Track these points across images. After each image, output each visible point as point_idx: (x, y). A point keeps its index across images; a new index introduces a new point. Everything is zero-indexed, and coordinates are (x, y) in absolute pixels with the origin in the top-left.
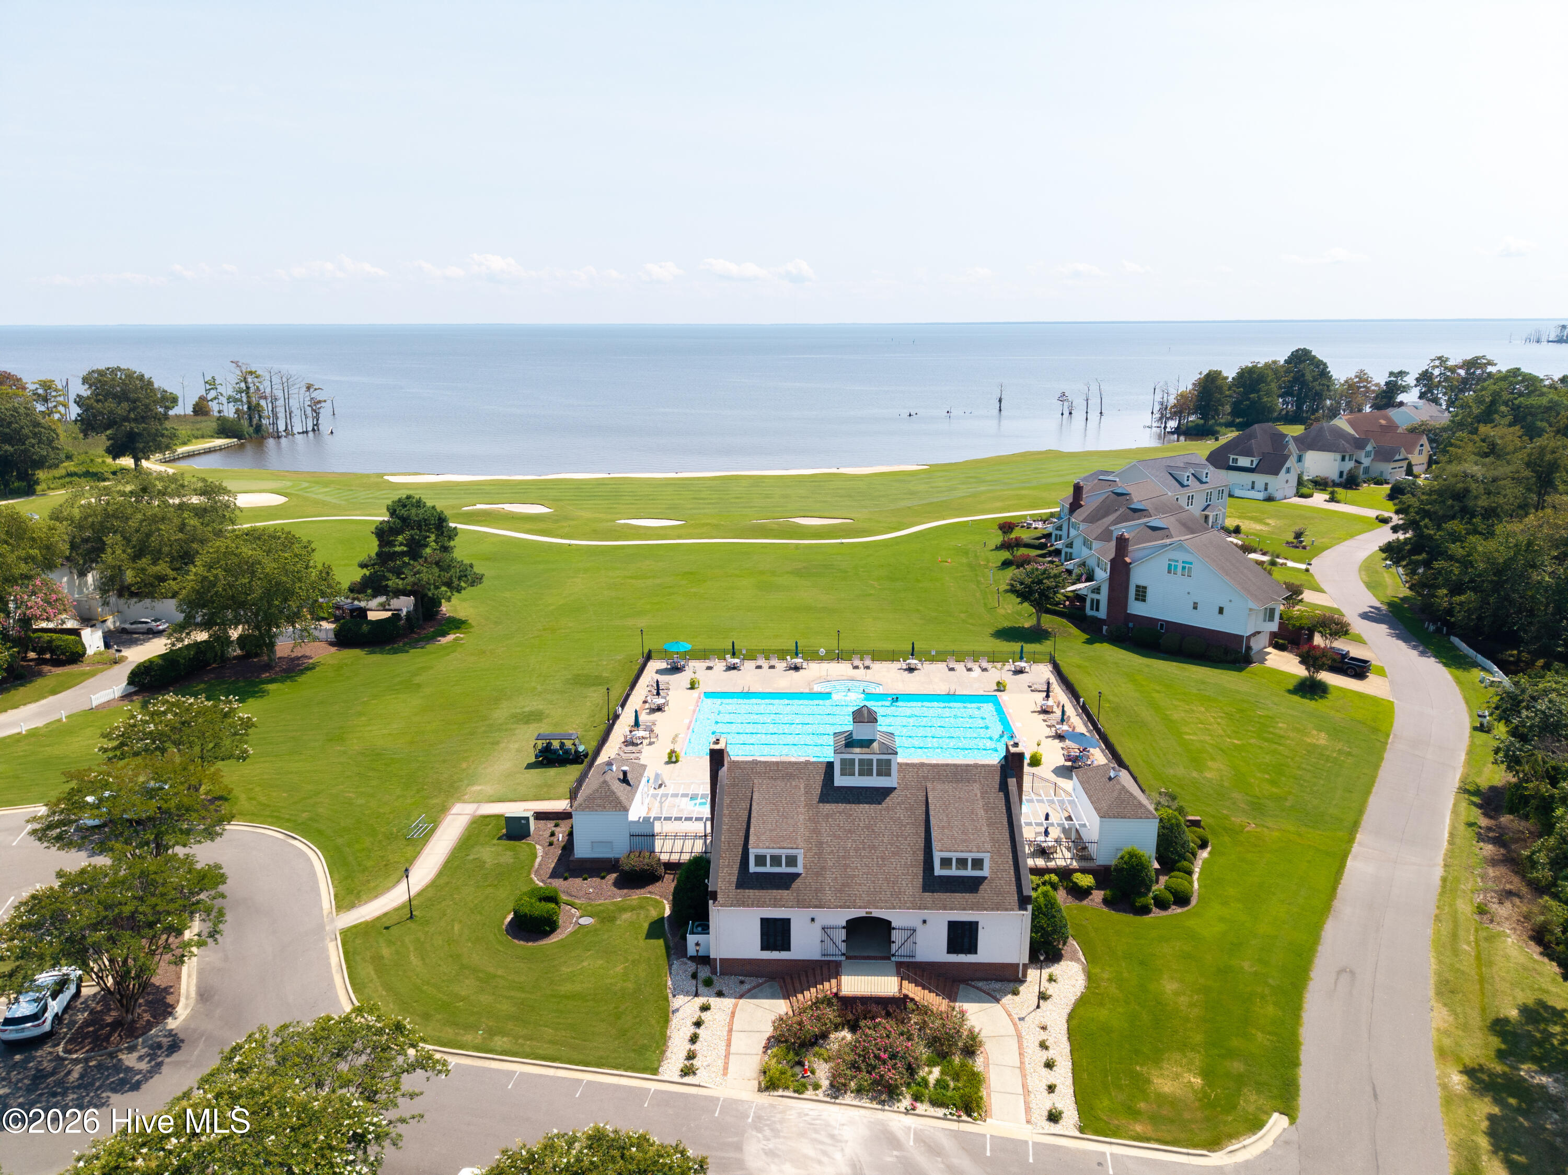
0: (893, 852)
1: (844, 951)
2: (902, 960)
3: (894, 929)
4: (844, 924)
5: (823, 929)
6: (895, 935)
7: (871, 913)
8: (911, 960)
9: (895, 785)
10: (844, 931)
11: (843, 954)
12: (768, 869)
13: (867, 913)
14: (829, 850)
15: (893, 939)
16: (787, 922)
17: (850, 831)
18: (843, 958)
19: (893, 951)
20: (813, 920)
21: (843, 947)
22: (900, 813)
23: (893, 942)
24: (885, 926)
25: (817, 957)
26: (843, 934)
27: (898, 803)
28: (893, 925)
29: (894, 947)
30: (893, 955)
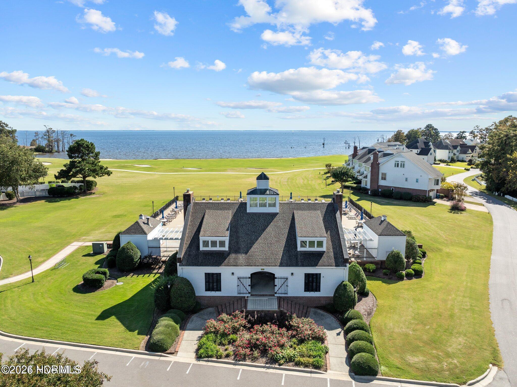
0: (276, 241)
1: (249, 291)
2: (281, 295)
3: (276, 278)
4: (250, 276)
5: (238, 278)
6: (277, 282)
7: (264, 269)
8: (285, 295)
9: (278, 212)
10: (250, 280)
11: (249, 293)
12: (210, 248)
13: (261, 269)
14: (242, 240)
15: (276, 284)
16: (219, 275)
17: (254, 232)
18: (249, 295)
19: (276, 291)
20: (233, 274)
21: (249, 289)
22: (280, 224)
23: (276, 286)
24: (271, 277)
25: (236, 294)
26: (249, 282)
27: (279, 219)
28: (276, 276)
29: (276, 288)
30: (276, 293)
